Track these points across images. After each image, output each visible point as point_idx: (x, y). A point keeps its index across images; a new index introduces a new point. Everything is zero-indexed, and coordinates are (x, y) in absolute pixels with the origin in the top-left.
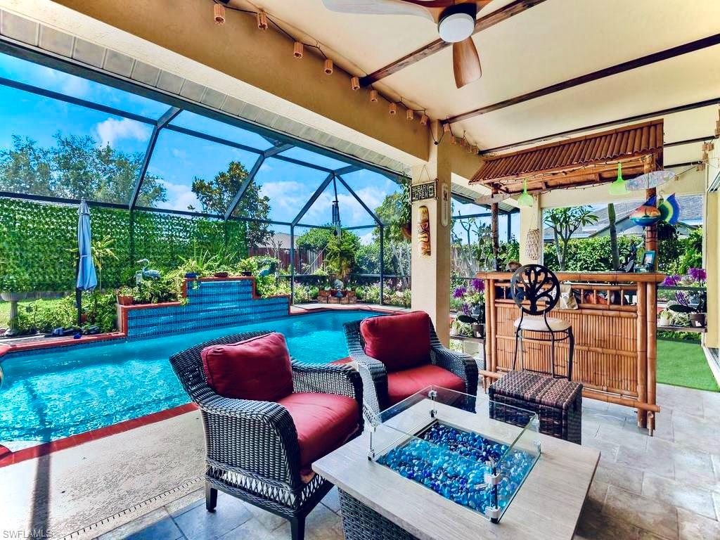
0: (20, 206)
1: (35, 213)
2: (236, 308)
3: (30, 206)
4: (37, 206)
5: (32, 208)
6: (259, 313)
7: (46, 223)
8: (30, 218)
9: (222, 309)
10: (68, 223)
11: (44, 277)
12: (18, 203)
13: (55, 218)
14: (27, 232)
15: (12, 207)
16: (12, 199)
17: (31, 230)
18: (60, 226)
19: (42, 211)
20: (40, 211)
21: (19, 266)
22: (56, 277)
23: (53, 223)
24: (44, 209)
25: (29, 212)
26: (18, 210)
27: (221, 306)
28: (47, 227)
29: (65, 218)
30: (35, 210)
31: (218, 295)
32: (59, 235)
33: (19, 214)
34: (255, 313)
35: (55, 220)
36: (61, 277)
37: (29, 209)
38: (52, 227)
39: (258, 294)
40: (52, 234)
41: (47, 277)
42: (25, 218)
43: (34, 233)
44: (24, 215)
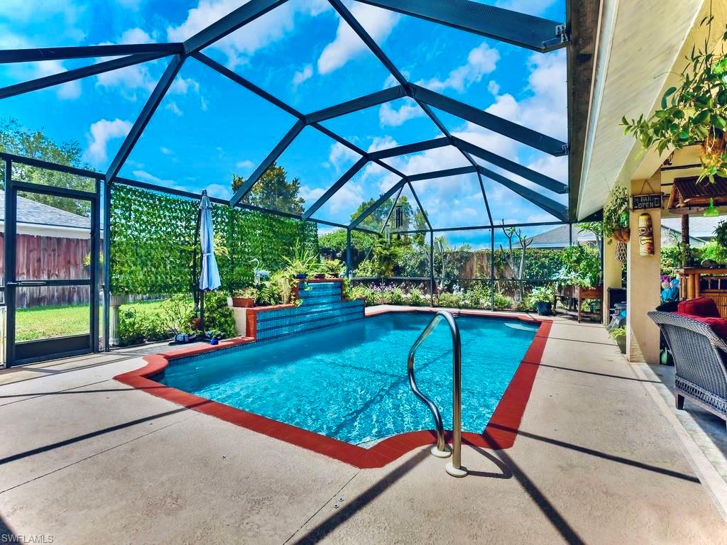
0: (136, 196)
1: (150, 204)
2: (330, 310)
3: (146, 195)
4: (152, 197)
5: (148, 199)
6: (346, 315)
7: (159, 216)
8: (145, 209)
9: (321, 311)
10: (178, 217)
11: (157, 278)
12: (134, 192)
13: (168, 211)
14: (140, 225)
15: (129, 196)
16: (129, 187)
17: (144, 223)
18: (171, 221)
19: (157, 203)
20: (155, 202)
21: (135, 265)
22: (167, 278)
23: (165, 216)
24: (159, 200)
25: (145, 203)
26: (135, 200)
27: (320, 308)
28: (159, 220)
29: (176, 212)
30: (151, 201)
31: (319, 297)
32: (169, 230)
33: (135, 204)
34: (343, 315)
35: (167, 214)
36: (171, 278)
37: (145, 200)
38: (164, 220)
39: (344, 297)
40: (164, 229)
41: (159, 277)
42: (140, 209)
43: (146, 226)
44: (140, 205)
